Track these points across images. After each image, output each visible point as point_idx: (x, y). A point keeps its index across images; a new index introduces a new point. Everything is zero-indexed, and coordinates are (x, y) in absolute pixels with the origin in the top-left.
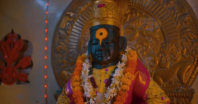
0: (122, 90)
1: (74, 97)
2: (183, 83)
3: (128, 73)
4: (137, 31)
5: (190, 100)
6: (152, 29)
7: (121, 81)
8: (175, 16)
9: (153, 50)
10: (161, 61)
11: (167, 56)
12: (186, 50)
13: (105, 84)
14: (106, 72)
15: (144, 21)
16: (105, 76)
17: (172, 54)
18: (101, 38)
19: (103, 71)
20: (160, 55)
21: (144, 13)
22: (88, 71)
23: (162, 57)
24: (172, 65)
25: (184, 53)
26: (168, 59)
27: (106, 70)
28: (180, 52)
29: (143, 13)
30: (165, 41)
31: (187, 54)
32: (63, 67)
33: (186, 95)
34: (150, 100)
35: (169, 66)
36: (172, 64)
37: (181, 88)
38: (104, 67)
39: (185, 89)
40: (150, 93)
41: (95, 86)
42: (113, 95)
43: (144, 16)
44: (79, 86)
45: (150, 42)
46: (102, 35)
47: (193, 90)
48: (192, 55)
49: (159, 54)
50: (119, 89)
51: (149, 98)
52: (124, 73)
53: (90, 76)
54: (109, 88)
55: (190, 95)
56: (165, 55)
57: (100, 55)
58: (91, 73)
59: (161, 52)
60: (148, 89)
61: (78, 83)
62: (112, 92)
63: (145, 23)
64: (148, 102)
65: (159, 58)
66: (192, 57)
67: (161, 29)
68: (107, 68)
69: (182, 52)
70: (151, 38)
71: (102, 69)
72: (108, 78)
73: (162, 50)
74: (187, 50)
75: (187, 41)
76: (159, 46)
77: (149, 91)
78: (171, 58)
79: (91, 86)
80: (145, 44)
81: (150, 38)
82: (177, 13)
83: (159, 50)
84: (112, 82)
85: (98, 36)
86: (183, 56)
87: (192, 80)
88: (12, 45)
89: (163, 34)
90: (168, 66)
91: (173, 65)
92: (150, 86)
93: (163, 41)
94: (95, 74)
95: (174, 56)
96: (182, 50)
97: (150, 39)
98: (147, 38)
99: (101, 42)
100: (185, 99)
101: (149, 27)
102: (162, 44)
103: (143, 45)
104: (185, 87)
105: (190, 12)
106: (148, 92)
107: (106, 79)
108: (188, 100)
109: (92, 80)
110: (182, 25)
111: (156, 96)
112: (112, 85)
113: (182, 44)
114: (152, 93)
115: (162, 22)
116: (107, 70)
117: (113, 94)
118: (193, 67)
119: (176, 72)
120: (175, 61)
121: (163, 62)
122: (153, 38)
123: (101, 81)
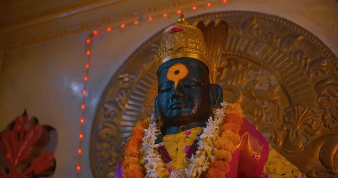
0: (218, 159)
2: (332, 173)
3: (228, 131)
4: (241, 92)
6: (265, 87)
7: (215, 146)
8: (303, 62)
9: (271, 120)
11: (298, 128)
12: (329, 114)
13: (185, 154)
14: (187, 136)
15: (252, 76)
16: (185, 142)
17: (305, 124)
18: (176, 79)
19: (182, 135)
20: (285, 129)
21: (250, 65)
22: (154, 138)
24: (307, 142)
25: (328, 121)
27: (186, 134)
28: (320, 119)
29: (247, 64)
30: (290, 104)
31: (333, 122)
32: (111, 164)
35: (303, 144)
36: (308, 140)
38: (183, 130)
40: (271, 170)
41: (167, 159)
42: (201, 168)
43: (251, 69)
44: (137, 164)
45: (265, 109)
46: (178, 74)
49: (282, 126)
50: (213, 158)
52: (220, 133)
53: (158, 145)
56: (294, 128)
57: (175, 106)
58: (159, 140)
59: (285, 122)
60: (267, 162)
61: (136, 159)
62: (199, 163)
63: (253, 79)
65: (282, 132)
67: (282, 86)
68: (189, 130)
69: (324, 120)
70: (266, 102)
71: (180, 132)
72: (191, 145)
73: (286, 119)
74: (332, 115)
75: (329, 101)
76: (282, 113)
77: (268, 166)
78: (305, 130)
80: (256, 113)
81: (264, 102)
82: (306, 59)
83: (281, 117)
84: (199, 148)
85: (171, 76)
86: (325, 125)
88: (22, 136)
89: (287, 93)
90: (301, 146)
91: (309, 143)
92: (270, 159)
93: (288, 105)
94: (167, 142)
95: (311, 127)
96: (323, 117)
97: (264, 104)
98: (258, 102)
99: (176, 84)
101: (261, 85)
102: (285, 109)
103: (253, 114)
105: (327, 55)
107: (187, 146)
110: (317, 75)
112: (198, 152)
113: (321, 106)
114: (275, 170)
115: (282, 74)
116: (189, 133)
117: (202, 166)
119: (317, 155)
120: (312, 134)
121: (292, 138)
122: (268, 101)
123: (177, 149)
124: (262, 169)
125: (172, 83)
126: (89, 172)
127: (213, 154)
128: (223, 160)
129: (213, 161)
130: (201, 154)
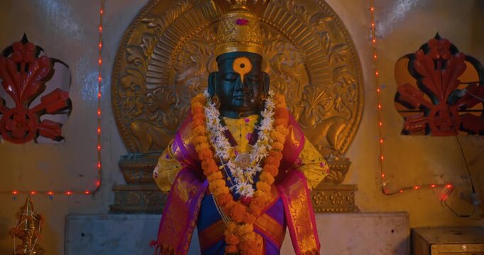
0: (274, 149)
1: (201, 158)
2: (334, 149)
3: (282, 126)
4: (268, 63)
5: (344, 174)
6: (290, 63)
7: (271, 137)
8: (327, 46)
9: (291, 95)
10: (303, 114)
11: (313, 107)
12: (340, 99)
13: (247, 141)
14: (247, 123)
15: (280, 49)
16: (246, 129)
17: (319, 104)
18: (242, 72)
19: (241, 121)
20: (302, 106)
21: (279, 36)
22: (218, 121)
23: (305, 108)
24: (319, 121)
25: (338, 105)
26: (314, 110)
27: (245, 121)
28: (332, 102)
29: (277, 34)
30: (310, 83)
31: (342, 107)
33: (340, 167)
34: (305, 167)
35: (316, 122)
36: (320, 119)
37: (331, 156)
38: (242, 116)
39: (337, 159)
40: (305, 157)
41: (233, 143)
42: (262, 155)
43: (280, 41)
45: (288, 83)
46: (242, 67)
47: (348, 159)
48: (349, 108)
49: (300, 103)
50: (270, 148)
51: (304, 164)
52: (274, 126)
53: (224, 129)
54: (256, 146)
55: (345, 166)
56: (310, 106)
57: (239, 98)
58: (223, 123)
59: (303, 100)
60: (303, 151)
61: (205, 138)
62: (260, 151)
63: (281, 52)
64: (301, 169)
65: (300, 109)
66: (348, 111)
67: (305, 65)
68: (247, 118)
69: (335, 103)
70: (289, 78)
71: (239, 118)
72: (251, 132)
73: (305, 97)
74: (342, 100)
75: (342, 87)
76: (301, 91)
78: (319, 109)
79: (228, 143)
81: (287, 77)
82: (330, 42)
83: (300, 96)
84: (260, 138)
85: (236, 68)
86: (335, 108)
87: (346, 145)
88: (23, 66)
89: (308, 73)
90: (314, 123)
92: (305, 148)
93: (307, 84)
94: (230, 125)
95: (324, 108)
96: (335, 100)
97: (287, 79)
98: (282, 76)
99: (242, 78)
100: (337, 173)
101: (286, 59)
102: (305, 88)
103: (276, 88)
104: (337, 156)
105: (349, 43)
106: (302, 156)
107: (249, 134)
108: (341, 174)
109: (228, 134)
110: (337, 61)
111: (313, 161)
112: (259, 141)
113: (335, 91)
114: (307, 156)
115: (307, 53)
116: (248, 121)
118: (349, 126)
119: (325, 133)
120: (323, 115)
121: (307, 116)
122: (291, 77)
123: (241, 135)
124: (298, 155)
125: (238, 75)
126: (112, 118)
127: (270, 144)
128: (278, 150)
129: (270, 150)
130: (261, 143)
